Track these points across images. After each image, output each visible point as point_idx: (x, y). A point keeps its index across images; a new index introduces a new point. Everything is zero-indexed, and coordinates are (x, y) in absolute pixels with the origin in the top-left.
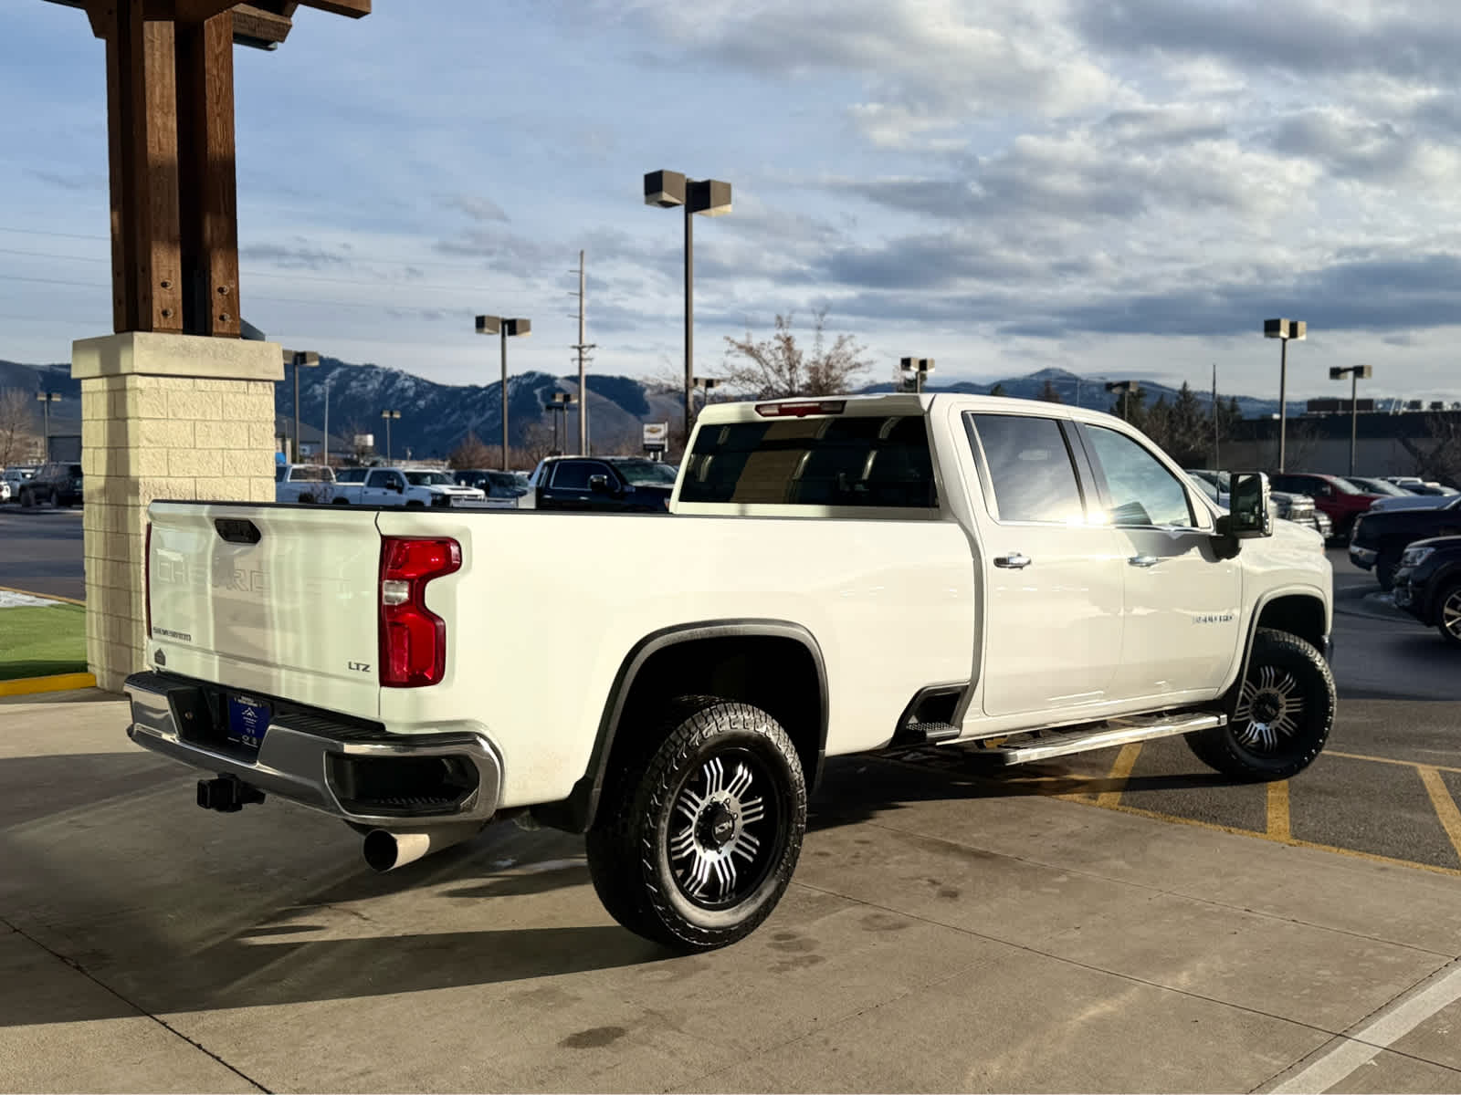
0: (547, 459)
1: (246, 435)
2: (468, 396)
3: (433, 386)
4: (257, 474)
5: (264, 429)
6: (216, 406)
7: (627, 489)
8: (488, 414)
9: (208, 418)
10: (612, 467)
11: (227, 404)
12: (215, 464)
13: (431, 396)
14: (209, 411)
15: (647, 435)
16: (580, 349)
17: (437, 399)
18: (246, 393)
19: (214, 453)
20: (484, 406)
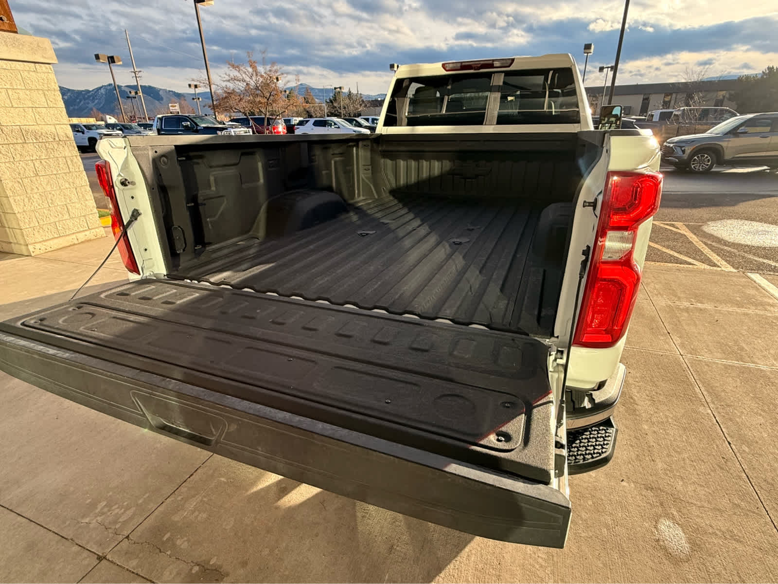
0: (160, 116)
1: (44, 99)
2: (86, 94)
3: (69, 90)
4: (58, 123)
5: (54, 95)
6: (18, 80)
7: (199, 128)
8: (96, 101)
9: (15, 87)
10: (190, 119)
11: (25, 78)
12: (29, 117)
13: (69, 94)
14: (14, 83)
15: (171, 108)
16: (135, 73)
17: (72, 95)
18: (35, 71)
19: (26, 110)
20: (93, 98)
